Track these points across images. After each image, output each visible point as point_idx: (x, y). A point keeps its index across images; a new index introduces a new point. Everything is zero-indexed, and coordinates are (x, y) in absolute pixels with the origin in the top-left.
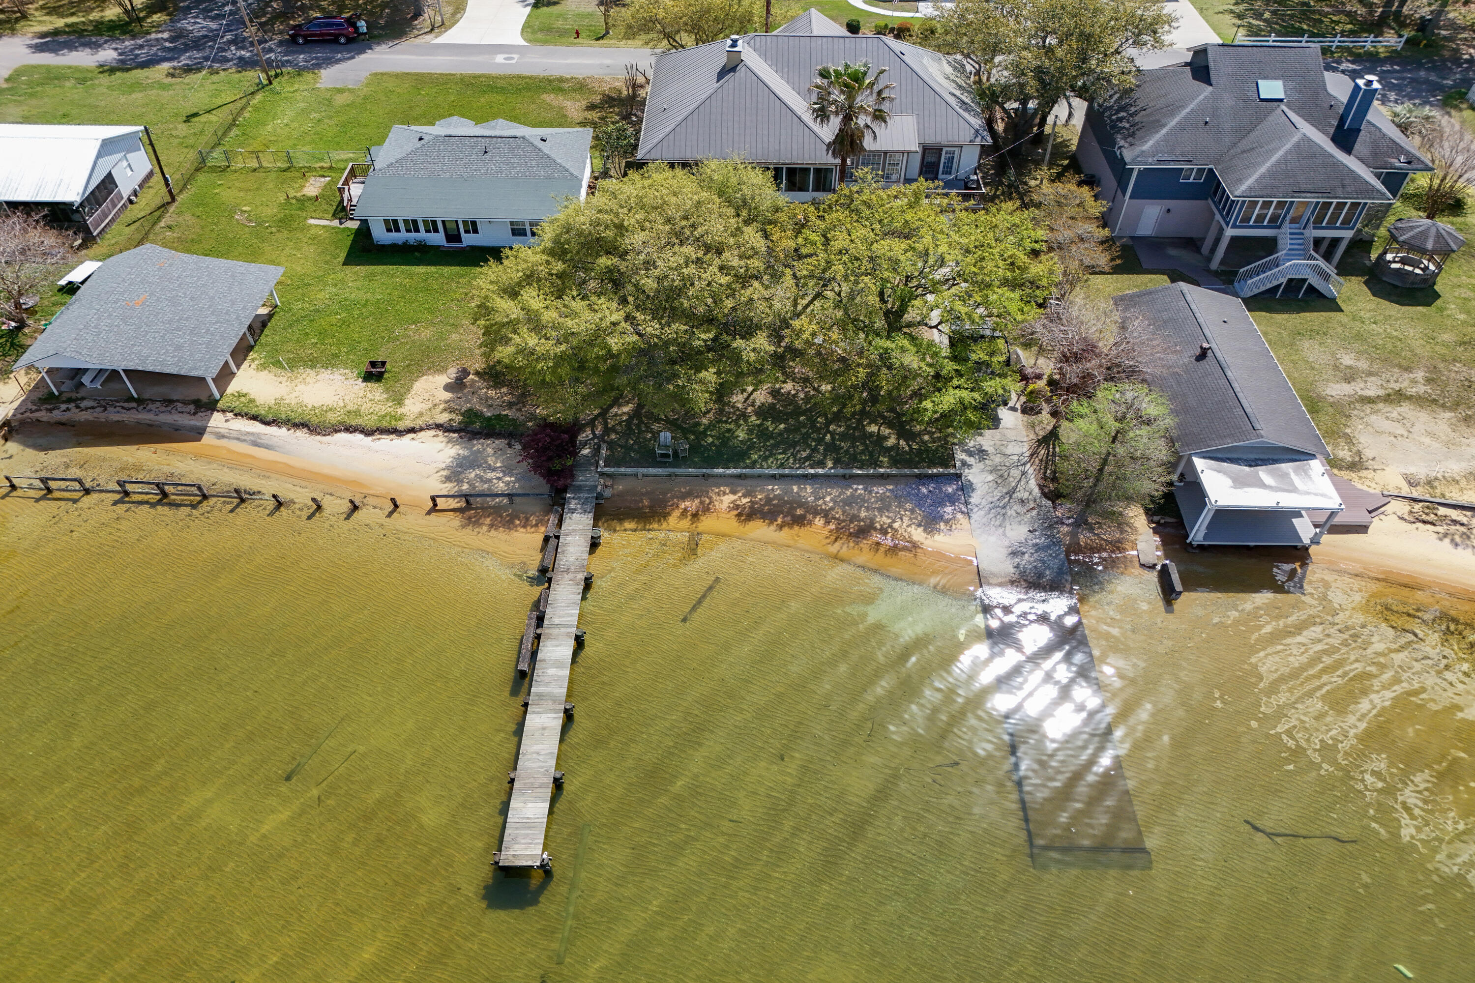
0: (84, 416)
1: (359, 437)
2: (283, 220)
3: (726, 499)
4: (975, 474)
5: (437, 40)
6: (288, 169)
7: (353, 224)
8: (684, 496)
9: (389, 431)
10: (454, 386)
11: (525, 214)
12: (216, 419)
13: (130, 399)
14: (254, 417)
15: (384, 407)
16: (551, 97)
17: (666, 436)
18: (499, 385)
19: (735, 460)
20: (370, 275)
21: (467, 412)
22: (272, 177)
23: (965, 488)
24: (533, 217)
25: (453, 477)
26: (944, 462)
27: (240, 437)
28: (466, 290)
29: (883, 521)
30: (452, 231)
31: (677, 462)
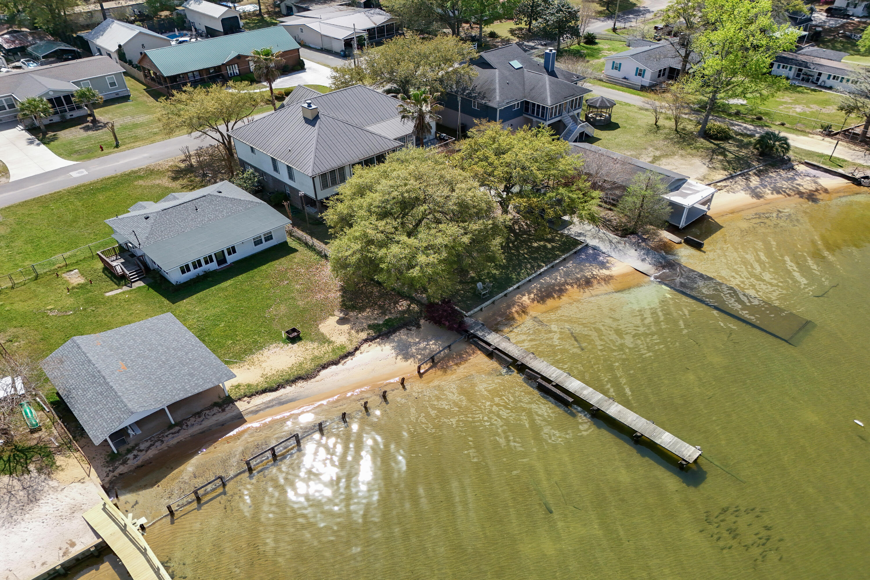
2: (89, 302)
3: (526, 299)
4: (592, 242)
5: (12, 179)
6: (37, 278)
7: (141, 284)
8: (509, 307)
9: (346, 356)
10: (342, 321)
11: (261, 230)
12: (242, 406)
13: (171, 426)
14: (264, 391)
15: (326, 348)
16: (141, 182)
17: (480, 285)
18: (361, 309)
19: (509, 282)
20: (200, 300)
21: (370, 327)
22: (33, 286)
23: (594, 248)
24: (266, 230)
25: (406, 357)
26: (577, 243)
27: (268, 406)
28: (267, 282)
29: (588, 274)
30: (221, 258)
31: (491, 295)
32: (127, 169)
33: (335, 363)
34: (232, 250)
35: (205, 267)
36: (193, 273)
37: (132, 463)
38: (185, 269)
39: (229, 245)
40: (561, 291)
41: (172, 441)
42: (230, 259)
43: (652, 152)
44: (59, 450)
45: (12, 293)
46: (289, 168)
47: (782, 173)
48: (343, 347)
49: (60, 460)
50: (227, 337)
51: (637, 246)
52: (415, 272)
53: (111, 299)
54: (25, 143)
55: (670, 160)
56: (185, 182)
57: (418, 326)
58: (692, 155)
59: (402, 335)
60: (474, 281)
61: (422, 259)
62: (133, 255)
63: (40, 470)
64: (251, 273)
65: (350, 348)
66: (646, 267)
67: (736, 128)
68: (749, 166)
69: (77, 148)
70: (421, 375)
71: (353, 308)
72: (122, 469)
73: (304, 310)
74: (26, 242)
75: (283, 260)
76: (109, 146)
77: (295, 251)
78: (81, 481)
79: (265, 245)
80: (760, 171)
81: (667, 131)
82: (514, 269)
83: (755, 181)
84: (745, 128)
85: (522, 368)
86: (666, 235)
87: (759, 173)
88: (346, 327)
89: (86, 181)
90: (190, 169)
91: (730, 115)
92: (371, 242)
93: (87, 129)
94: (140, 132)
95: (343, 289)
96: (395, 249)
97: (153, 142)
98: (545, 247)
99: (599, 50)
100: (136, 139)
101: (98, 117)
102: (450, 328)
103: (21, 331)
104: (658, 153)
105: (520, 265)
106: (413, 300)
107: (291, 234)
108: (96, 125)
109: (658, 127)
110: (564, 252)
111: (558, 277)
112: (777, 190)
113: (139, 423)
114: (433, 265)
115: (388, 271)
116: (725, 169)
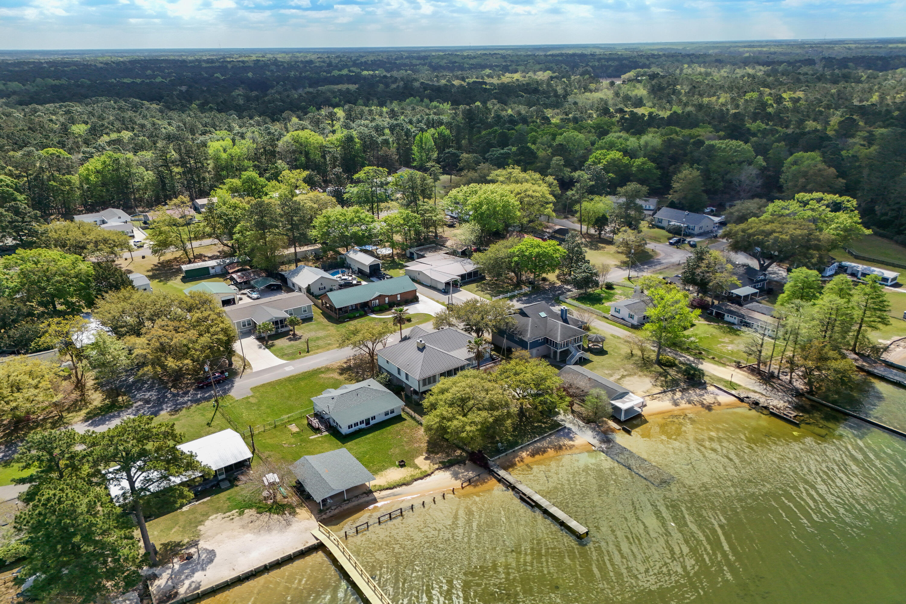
0: (337, 511)
1: (420, 481)
2: (302, 441)
3: (524, 454)
4: (568, 425)
5: (254, 370)
6: (275, 427)
7: (326, 433)
8: (514, 458)
9: (427, 476)
10: (426, 459)
11: (389, 408)
12: (376, 495)
13: (345, 501)
14: (387, 489)
15: (418, 471)
16: (323, 375)
17: (500, 444)
18: (437, 453)
19: (516, 444)
20: (356, 443)
21: (440, 462)
22: (274, 431)
23: (569, 429)
24: (392, 408)
25: (457, 478)
26: (560, 425)
27: (388, 496)
28: (390, 436)
29: (561, 443)
30: (368, 422)
31: (506, 450)
32: (316, 367)
33: (421, 478)
34: (374, 418)
35: (360, 426)
36: (354, 429)
37: (329, 514)
38: (350, 427)
39: (372, 415)
40: (544, 452)
41: (345, 507)
42: (372, 422)
43: (622, 372)
44: (297, 506)
45: (264, 434)
46: (407, 375)
47: (698, 391)
48: (426, 471)
49: (298, 510)
50: (370, 462)
51: (594, 429)
52: (464, 435)
53: (313, 440)
54: (256, 348)
55: (631, 378)
56: (346, 376)
57: (465, 464)
58: (646, 375)
59: (456, 468)
60: (497, 442)
61: (468, 428)
62: (322, 418)
63: (290, 514)
64: (382, 431)
65: (429, 472)
66: (595, 442)
67: (681, 359)
68: (678, 385)
69: (286, 352)
70: (463, 488)
71: (432, 452)
72: (324, 516)
73: (408, 452)
74: (267, 408)
75: (399, 425)
76: (304, 351)
77: (405, 420)
78: (308, 519)
79: (390, 416)
80: (684, 389)
81: (637, 358)
82: (521, 438)
83: (678, 395)
84: (688, 360)
85: (514, 488)
86: (612, 424)
87: (683, 391)
88: (428, 462)
89: (294, 374)
90: (349, 368)
91: (682, 349)
92: (444, 418)
93: (290, 339)
94: (321, 343)
95: (429, 442)
96: (455, 422)
97: (328, 350)
98: (541, 426)
99: (614, 294)
100: (318, 347)
101: (297, 332)
102: (481, 466)
103: (271, 453)
104: (625, 373)
105: (524, 436)
106: (463, 450)
107: (403, 410)
108: (295, 338)
109: (632, 355)
110: (550, 430)
111: (545, 444)
112: (689, 402)
113: (331, 497)
114: (473, 432)
115: (451, 433)
116: (662, 386)
